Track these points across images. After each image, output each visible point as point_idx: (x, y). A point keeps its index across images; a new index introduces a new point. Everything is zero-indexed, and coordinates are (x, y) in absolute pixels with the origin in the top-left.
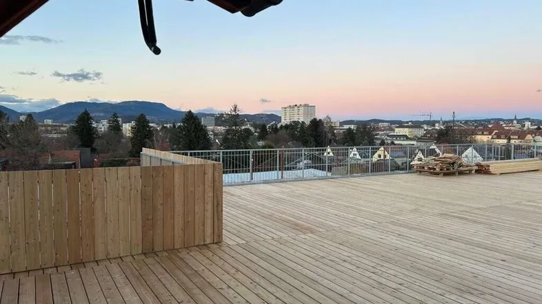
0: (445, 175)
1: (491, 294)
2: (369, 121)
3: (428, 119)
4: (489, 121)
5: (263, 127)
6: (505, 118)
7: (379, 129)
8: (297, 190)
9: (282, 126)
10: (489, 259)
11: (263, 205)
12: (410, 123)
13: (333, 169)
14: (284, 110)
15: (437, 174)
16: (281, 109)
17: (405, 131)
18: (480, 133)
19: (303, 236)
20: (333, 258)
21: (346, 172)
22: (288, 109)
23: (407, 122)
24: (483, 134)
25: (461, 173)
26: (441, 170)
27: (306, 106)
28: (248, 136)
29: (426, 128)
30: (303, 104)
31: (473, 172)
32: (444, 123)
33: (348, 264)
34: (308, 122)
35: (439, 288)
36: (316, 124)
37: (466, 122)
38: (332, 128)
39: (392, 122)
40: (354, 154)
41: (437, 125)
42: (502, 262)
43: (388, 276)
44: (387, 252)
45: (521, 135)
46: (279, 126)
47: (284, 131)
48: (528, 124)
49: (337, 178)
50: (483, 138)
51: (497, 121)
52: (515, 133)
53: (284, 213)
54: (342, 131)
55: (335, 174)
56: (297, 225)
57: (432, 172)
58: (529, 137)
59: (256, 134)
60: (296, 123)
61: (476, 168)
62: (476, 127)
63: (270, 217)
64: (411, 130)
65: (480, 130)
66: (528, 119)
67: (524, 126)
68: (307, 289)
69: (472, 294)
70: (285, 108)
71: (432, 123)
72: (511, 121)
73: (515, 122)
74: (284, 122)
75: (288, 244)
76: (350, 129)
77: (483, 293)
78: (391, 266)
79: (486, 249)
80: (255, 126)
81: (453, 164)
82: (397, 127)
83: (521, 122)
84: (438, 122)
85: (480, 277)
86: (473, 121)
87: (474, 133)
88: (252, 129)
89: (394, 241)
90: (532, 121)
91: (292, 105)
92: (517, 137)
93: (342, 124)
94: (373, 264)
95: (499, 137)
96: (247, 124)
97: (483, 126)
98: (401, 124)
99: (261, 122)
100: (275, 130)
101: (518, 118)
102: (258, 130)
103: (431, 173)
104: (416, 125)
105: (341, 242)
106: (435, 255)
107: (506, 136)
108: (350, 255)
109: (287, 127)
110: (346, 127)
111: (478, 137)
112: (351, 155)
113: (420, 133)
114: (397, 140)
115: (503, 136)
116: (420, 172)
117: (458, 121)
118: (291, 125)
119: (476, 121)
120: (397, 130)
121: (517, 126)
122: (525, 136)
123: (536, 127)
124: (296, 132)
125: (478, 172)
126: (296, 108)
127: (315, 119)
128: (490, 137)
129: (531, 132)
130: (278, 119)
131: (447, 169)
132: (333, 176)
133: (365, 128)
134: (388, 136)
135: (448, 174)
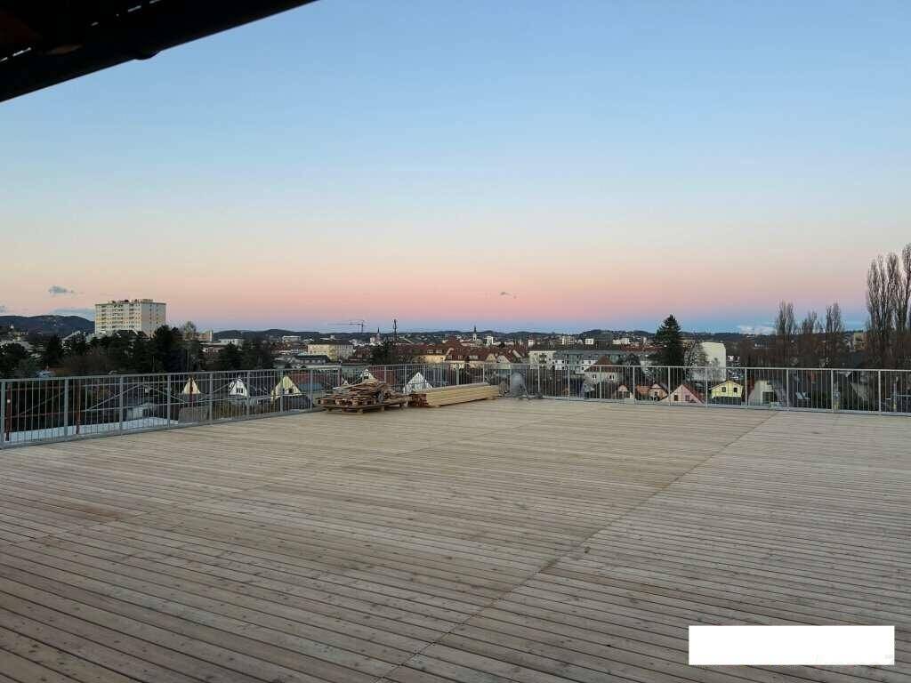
0: (367, 411)
1: (383, 565)
2: (266, 332)
3: (358, 330)
4: (442, 334)
5: (53, 342)
6: (462, 331)
7: (282, 346)
8: (104, 452)
9: (95, 341)
10: (392, 520)
11: (22, 485)
12: (332, 337)
13: (183, 411)
14: (100, 309)
15: (354, 411)
16: (94, 307)
17: (324, 350)
18: (430, 351)
19: (98, 527)
20: (147, 554)
21: (205, 416)
22: (109, 308)
23: (328, 335)
24: (435, 354)
25: (388, 408)
26: (360, 404)
27: (146, 302)
28: (17, 361)
29: (356, 344)
30: (140, 298)
31: (406, 405)
32: (384, 336)
33: (174, 559)
34: (150, 333)
35: (313, 570)
36: (167, 336)
37: (414, 335)
38: (198, 345)
39: (304, 335)
40: (237, 390)
41: (372, 339)
42: (410, 521)
43: (239, 567)
44: (247, 531)
45: (482, 354)
46: (89, 339)
47: (100, 349)
48: (490, 339)
49: (187, 427)
50: (436, 359)
51: (453, 335)
52: (475, 351)
53: (65, 493)
54: (217, 350)
55: (185, 421)
56: (89, 510)
57: (348, 409)
58: (491, 357)
59: (37, 356)
60: (127, 335)
61: (409, 399)
62: (426, 343)
63: (33, 503)
64: (333, 347)
65: (430, 347)
66: (490, 333)
67: (485, 342)
68: (85, 611)
69: (357, 569)
70: (104, 306)
71: (365, 337)
72: (469, 335)
73: (475, 336)
74: (100, 331)
75: (63, 545)
76: (231, 346)
77: (372, 566)
78: (248, 551)
79: (392, 507)
80: (34, 340)
81: (377, 394)
82: (312, 343)
83: (482, 335)
84: (374, 335)
85: (374, 545)
86: (422, 334)
87: (423, 352)
88: (27, 346)
89: (261, 513)
90: (495, 335)
91: (117, 300)
92: (476, 357)
93: (217, 336)
94: (217, 553)
95: (455, 358)
96: (15, 337)
97: (435, 341)
98: (318, 338)
99: (49, 333)
100: (80, 347)
101: (478, 330)
102: (41, 348)
103: (345, 409)
104: (343, 339)
105: (168, 527)
106: (318, 525)
107: (464, 356)
108: (180, 544)
109: (106, 341)
110: (224, 342)
111: (429, 358)
112: (234, 392)
113: (347, 351)
114: (310, 363)
115: (460, 357)
116: (331, 409)
117: (402, 334)
118: (114, 337)
119: (426, 334)
120: (311, 347)
121: (477, 341)
122: (487, 356)
123: (499, 343)
124: (126, 352)
125: (412, 405)
126: (126, 307)
127: (165, 328)
128: (444, 357)
129: (493, 350)
130: (89, 326)
131: (369, 403)
132: (181, 424)
133: (258, 345)
134: (297, 357)
135: (370, 410)
